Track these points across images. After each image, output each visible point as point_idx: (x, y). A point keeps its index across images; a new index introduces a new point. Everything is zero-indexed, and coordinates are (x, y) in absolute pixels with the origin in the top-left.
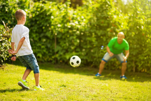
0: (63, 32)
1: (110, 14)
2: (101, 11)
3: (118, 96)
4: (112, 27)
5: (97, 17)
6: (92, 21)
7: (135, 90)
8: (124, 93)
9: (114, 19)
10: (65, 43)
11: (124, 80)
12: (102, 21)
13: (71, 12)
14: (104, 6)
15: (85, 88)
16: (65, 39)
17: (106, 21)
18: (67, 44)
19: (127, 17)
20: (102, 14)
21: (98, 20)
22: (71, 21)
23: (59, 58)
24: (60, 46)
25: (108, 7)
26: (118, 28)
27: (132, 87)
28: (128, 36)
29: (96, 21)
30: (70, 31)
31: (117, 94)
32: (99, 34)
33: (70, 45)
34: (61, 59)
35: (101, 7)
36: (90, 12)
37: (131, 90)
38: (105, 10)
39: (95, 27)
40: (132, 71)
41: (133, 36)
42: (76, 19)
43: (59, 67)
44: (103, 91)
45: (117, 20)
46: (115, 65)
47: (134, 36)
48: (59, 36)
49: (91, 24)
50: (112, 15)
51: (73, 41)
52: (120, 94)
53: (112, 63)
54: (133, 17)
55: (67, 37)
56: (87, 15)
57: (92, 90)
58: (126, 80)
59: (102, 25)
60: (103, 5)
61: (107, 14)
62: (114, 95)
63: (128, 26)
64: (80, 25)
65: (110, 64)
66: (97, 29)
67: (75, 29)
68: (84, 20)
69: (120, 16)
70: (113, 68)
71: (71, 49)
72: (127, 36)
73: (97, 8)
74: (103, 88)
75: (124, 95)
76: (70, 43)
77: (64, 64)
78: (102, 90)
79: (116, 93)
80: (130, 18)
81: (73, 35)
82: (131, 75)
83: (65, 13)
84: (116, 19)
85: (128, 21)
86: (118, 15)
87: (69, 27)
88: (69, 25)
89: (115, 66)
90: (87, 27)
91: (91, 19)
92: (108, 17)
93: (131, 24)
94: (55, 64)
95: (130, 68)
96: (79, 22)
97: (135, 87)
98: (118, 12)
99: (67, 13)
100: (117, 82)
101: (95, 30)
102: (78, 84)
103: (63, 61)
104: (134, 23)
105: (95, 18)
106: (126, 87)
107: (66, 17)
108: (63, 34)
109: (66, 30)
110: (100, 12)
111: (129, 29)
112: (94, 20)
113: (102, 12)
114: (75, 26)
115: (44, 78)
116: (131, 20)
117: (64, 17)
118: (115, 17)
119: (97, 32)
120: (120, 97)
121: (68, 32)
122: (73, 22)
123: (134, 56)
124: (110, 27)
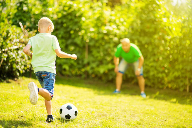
0: (96, 38)
1: (158, 16)
2: (146, 12)
3: (168, 124)
4: (161, 34)
5: (141, 20)
6: (135, 25)
7: (190, 116)
8: (175, 120)
9: (163, 23)
10: (99, 52)
11: (175, 102)
12: (148, 25)
13: (108, 13)
14: (150, 6)
15: (125, 111)
16: (99, 47)
17: (153, 26)
18: (102, 54)
19: (180, 21)
20: (147, 16)
21: (142, 23)
22: (108, 24)
23: (90, 72)
24: (93, 56)
25: (155, 7)
26: (168, 35)
27: (186, 111)
28: (181, 45)
29: (139, 25)
30: (106, 38)
31: (167, 121)
32: (143, 42)
33: (105, 55)
34: (93, 73)
35: (147, 6)
36: (132, 14)
37: (184, 117)
38: (152, 11)
39: (138, 33)
40: (185, 90)
41: (187, 45)
42: (115, 22)
43: (90, 84)
44: (149, 116)
45: (167, 25)
46: (163, 82)
47: (189, 45)
48: (92, 44)
49: (132, 29)
50: (160, 18)
51: (109, 50)
52: (170, 122)
53: (160, 80)
54: (188, 21)
55: (101, 44)
56: (129, 18)
57: (134, 115)
58: (177, 102)
59: (147, 30)
60: (149, 4)
61: (154, 16)
62: (162, 122)
63: (181, 32)
64: (119, 29)
65: (156, 80)
66: (140, 36)
67: (112, 35)
68: (125, 24)
69: (171, 19)
70: (161, 87)
71: (106, 60)
72: (179, 45)
73: (141, 8)
74: (148, 112)
75: (175, 123)
76: (105, 53)
77: (96, 79)
78: (146, 115)
79: (165, 120)
80: (184, 22)
81: (109, 43)
82: (184, 96)
83: (100, 13)
84: (165, 23)
85: (181, 26)
86: (168, 18)
87: (105, 32)
88: (104, 30)
89: (163, 84)
90: (129, 33)
91: (133, 22)
92: (155, 21)
93: (185, 30)
94: (85, 79)
95: (182, 86)
96: (118, 26)
97: (189, 112)
98: (168, 14)
99: (102, 14)
100: (165, 105)
101: (138, 37)
102: (116, 107)
103: (96, 76)
104: (188, 29)
105: (139, 22)
106: (178, 112)
107: (101, 18)
108: (97, 41)
109: (101, 36)
110: (145, 14)
111: (182, 37)
112: (137, 24)
113: (148, 13)
114: (113, 31)
115: (71, 98)
116: (186, 24)
117: (98, 19)
118: (165, 20)
119: (141, 39)
120: (170, 125)
121: (103, 39)
122: (110, 26)
123: (189, 72)
124: (158, 33)
